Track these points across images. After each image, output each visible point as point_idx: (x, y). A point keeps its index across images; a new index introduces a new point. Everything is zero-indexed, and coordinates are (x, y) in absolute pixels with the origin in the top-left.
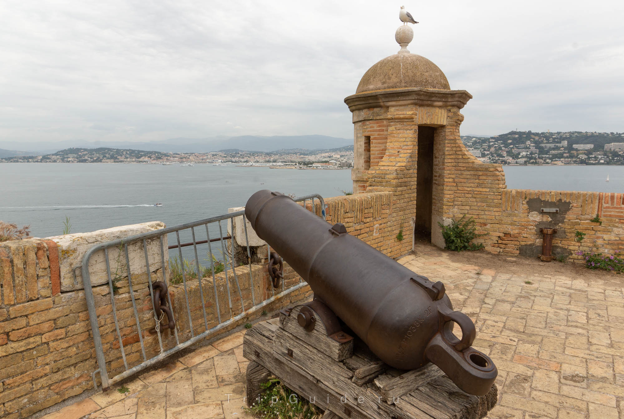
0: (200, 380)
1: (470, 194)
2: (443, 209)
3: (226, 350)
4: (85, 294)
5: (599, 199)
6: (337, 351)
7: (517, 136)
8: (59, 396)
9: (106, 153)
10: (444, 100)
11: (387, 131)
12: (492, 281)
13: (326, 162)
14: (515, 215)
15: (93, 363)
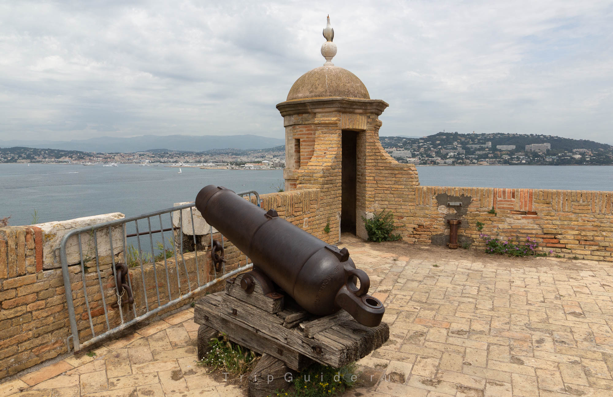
0: (157, 346)
1: (389, 190)
2: (365, 204)
3: (176, 324)
4: (62, 272)
5: (494, 194)
6: (272, 306)
7: (444, 137)
8: (38, 358)
9: (22, 153)
10: (363, 108)
11: (315, 134)
12: (406, 265)
13: (259, 162)
14: (427, 209)
15: (66, 331)
